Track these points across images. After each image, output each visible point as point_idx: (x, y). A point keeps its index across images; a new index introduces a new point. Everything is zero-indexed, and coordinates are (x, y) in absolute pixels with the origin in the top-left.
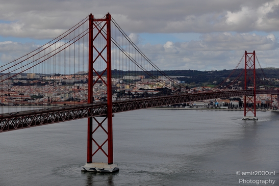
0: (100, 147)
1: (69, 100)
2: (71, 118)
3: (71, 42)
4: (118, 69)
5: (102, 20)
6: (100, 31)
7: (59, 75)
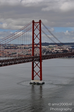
0: (37, 74)
1: (27, 55)
2: (25, 62)
3: (25, 32)
4: (47, 42)
5: (38, 23)
6: (37, 27)
7: (23, 45)
